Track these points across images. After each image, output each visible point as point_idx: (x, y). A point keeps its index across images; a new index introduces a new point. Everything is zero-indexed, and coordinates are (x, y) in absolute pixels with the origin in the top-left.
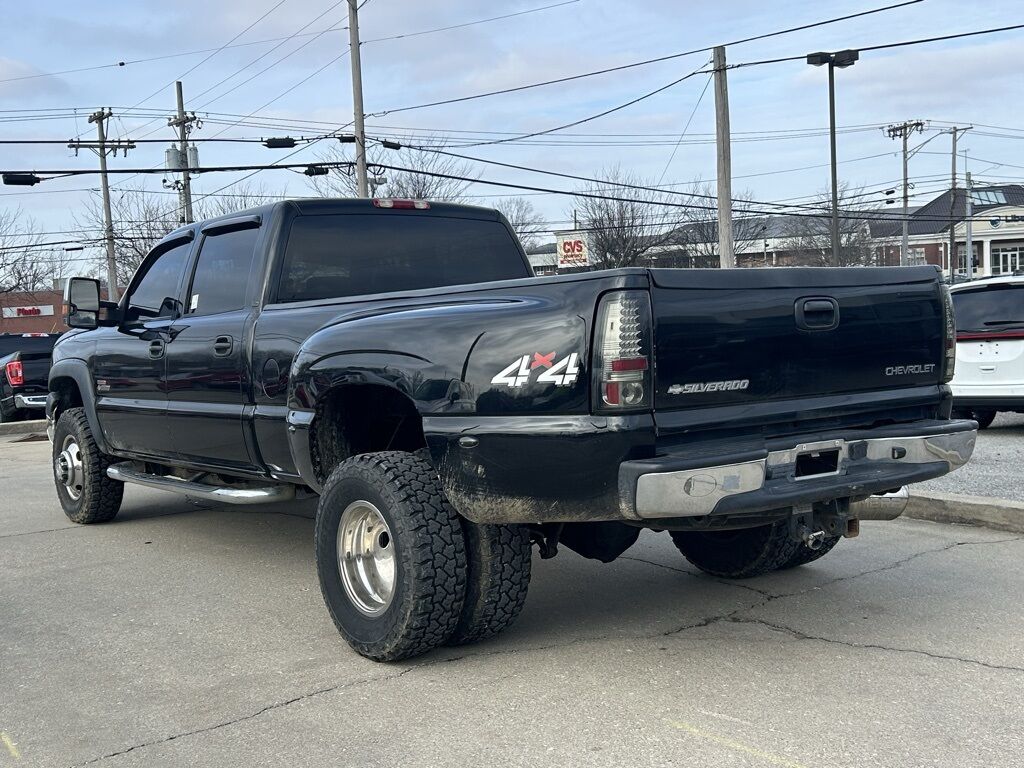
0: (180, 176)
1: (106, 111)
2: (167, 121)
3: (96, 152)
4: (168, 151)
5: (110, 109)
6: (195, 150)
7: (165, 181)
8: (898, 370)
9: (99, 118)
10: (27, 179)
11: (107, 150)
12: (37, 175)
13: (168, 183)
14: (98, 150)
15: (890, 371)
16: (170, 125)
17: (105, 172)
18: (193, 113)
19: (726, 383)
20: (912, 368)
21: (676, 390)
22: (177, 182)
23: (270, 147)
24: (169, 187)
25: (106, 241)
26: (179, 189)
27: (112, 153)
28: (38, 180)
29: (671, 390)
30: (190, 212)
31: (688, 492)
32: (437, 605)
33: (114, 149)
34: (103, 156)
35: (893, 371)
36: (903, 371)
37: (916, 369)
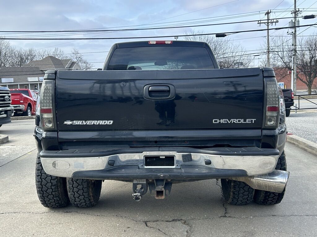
0: (293, 30)
1: (269, 11)
2: (291, 12)
3: (266, 25)
4: (289, 22)
5: (271, 10)
6: (299, 21)
7: (288, 32)
8: (223, 121)
9: (268, 13)
10: (223, 35)
11: (269, 24)
12: (226, 34)
13: (289, 33)
14: (267, 24)
15: (216, 121)
16: (292, 14)
17: (268, 29)
18: (299, 9)
19: (99, 121)
20: (236, 121)
21: (69, 123)
22: (292, 32)
23: (305, 19)
24: (289, 34)
25: (267, 53)
26: (292, 35)
27: (271, 24)
28: (226, 35)
29: (65, 123)
30: (295, 42)
31: (55, 167)
32: (44, 192)
33: (272, 23)
34: (268, 26)
35: (218, 121)
36: (227, 121)
37: (239, 121)
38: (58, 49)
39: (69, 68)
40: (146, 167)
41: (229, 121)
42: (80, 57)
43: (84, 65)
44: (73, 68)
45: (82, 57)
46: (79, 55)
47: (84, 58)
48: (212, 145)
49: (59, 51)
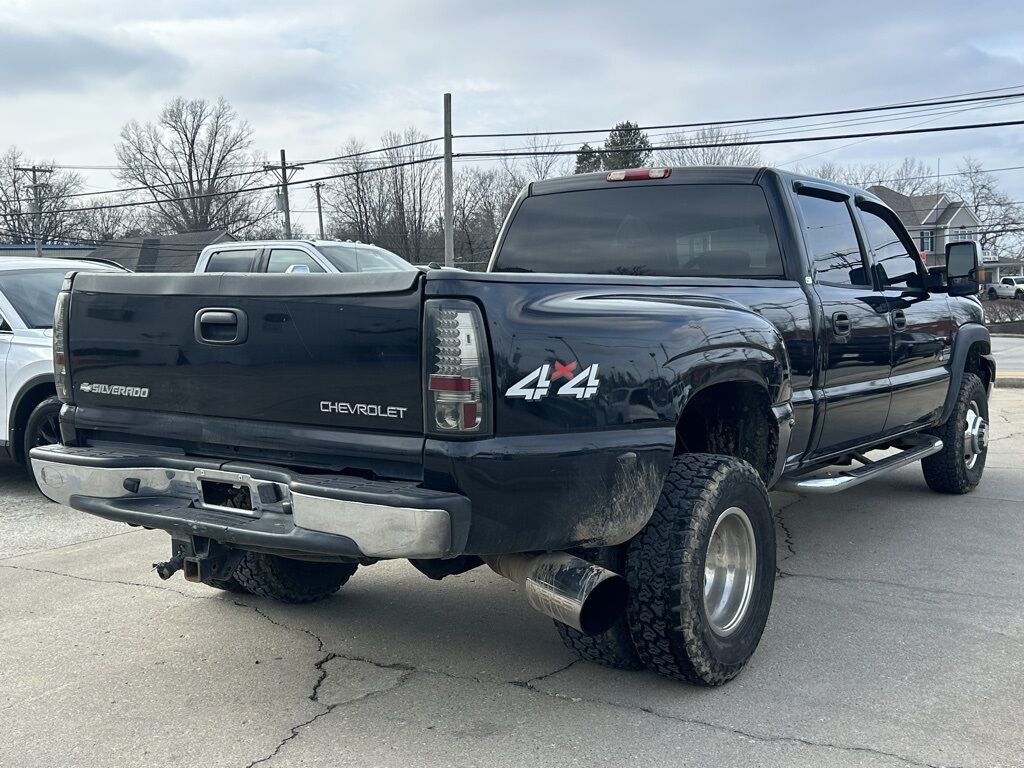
8: (340, 407)
15: (326, 407)
19: (127, 388)
20: (363, 409)
21: (86, 387)
29: (82, 387)
31: (45, 480)
35: (330, 407)
36: (348, 409)
37: (372, 410)
38: (913, 161)
39: (937, 223)
40: (205, 505)
41: (353, 409)
42: (984, 187)
43: (998, 210)
44: (948, 225)
45: (994, 184)
46: (981, 179)
47: (999, 189)
48: (339, 469)
49: (917, 169)
